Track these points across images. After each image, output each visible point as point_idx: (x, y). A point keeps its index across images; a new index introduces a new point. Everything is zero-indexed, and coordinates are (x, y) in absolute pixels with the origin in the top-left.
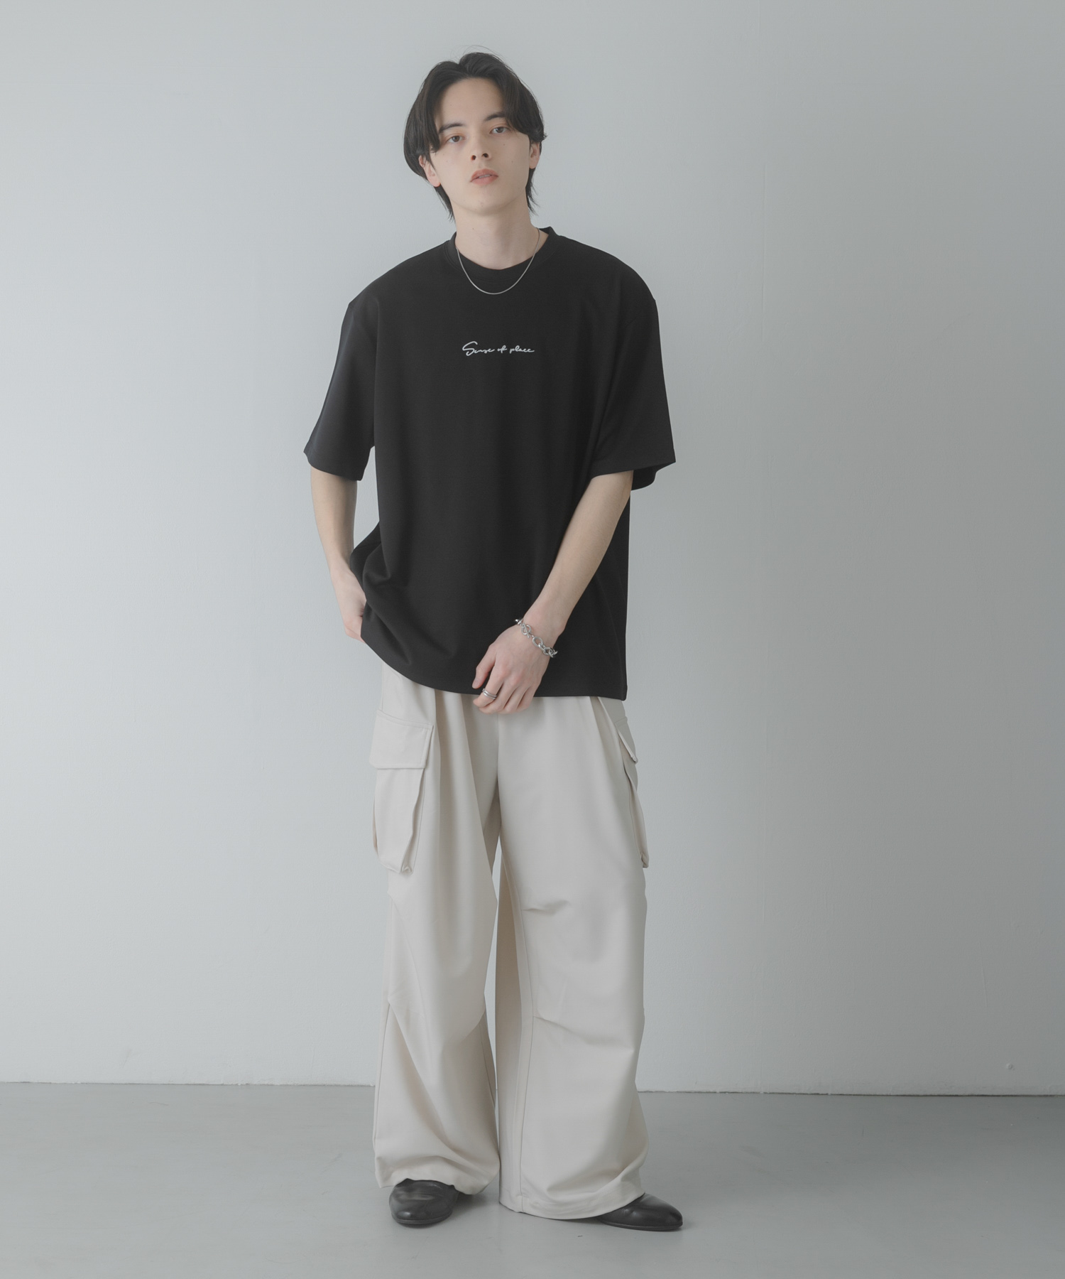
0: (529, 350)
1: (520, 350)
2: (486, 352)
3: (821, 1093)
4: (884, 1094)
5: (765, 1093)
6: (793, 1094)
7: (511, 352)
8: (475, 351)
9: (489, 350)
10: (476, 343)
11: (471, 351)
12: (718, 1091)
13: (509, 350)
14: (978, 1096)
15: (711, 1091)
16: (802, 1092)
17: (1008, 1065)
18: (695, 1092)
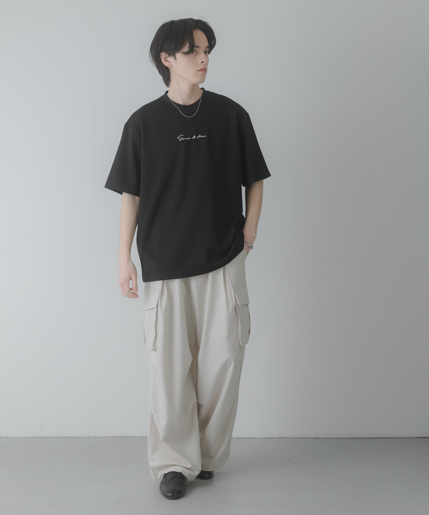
0: (204, 136)
1: (201, 137)
2: (188, 139)
3: (318, 437)
4: (343, 438)
5: (296, 438)
6: (307, 438)
7: (197, 138)
8: (183, 139)
9: (189, 138)
10: (183, 136)
11: (181, 139)
12: (277, 437)
13: (196, 137)
14: (380, 438)
15: (274, 437)
16: (310, 437)
17: (392, 426)
18: (268, 438)
